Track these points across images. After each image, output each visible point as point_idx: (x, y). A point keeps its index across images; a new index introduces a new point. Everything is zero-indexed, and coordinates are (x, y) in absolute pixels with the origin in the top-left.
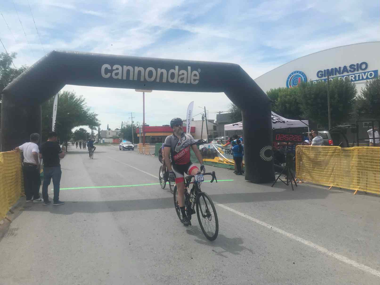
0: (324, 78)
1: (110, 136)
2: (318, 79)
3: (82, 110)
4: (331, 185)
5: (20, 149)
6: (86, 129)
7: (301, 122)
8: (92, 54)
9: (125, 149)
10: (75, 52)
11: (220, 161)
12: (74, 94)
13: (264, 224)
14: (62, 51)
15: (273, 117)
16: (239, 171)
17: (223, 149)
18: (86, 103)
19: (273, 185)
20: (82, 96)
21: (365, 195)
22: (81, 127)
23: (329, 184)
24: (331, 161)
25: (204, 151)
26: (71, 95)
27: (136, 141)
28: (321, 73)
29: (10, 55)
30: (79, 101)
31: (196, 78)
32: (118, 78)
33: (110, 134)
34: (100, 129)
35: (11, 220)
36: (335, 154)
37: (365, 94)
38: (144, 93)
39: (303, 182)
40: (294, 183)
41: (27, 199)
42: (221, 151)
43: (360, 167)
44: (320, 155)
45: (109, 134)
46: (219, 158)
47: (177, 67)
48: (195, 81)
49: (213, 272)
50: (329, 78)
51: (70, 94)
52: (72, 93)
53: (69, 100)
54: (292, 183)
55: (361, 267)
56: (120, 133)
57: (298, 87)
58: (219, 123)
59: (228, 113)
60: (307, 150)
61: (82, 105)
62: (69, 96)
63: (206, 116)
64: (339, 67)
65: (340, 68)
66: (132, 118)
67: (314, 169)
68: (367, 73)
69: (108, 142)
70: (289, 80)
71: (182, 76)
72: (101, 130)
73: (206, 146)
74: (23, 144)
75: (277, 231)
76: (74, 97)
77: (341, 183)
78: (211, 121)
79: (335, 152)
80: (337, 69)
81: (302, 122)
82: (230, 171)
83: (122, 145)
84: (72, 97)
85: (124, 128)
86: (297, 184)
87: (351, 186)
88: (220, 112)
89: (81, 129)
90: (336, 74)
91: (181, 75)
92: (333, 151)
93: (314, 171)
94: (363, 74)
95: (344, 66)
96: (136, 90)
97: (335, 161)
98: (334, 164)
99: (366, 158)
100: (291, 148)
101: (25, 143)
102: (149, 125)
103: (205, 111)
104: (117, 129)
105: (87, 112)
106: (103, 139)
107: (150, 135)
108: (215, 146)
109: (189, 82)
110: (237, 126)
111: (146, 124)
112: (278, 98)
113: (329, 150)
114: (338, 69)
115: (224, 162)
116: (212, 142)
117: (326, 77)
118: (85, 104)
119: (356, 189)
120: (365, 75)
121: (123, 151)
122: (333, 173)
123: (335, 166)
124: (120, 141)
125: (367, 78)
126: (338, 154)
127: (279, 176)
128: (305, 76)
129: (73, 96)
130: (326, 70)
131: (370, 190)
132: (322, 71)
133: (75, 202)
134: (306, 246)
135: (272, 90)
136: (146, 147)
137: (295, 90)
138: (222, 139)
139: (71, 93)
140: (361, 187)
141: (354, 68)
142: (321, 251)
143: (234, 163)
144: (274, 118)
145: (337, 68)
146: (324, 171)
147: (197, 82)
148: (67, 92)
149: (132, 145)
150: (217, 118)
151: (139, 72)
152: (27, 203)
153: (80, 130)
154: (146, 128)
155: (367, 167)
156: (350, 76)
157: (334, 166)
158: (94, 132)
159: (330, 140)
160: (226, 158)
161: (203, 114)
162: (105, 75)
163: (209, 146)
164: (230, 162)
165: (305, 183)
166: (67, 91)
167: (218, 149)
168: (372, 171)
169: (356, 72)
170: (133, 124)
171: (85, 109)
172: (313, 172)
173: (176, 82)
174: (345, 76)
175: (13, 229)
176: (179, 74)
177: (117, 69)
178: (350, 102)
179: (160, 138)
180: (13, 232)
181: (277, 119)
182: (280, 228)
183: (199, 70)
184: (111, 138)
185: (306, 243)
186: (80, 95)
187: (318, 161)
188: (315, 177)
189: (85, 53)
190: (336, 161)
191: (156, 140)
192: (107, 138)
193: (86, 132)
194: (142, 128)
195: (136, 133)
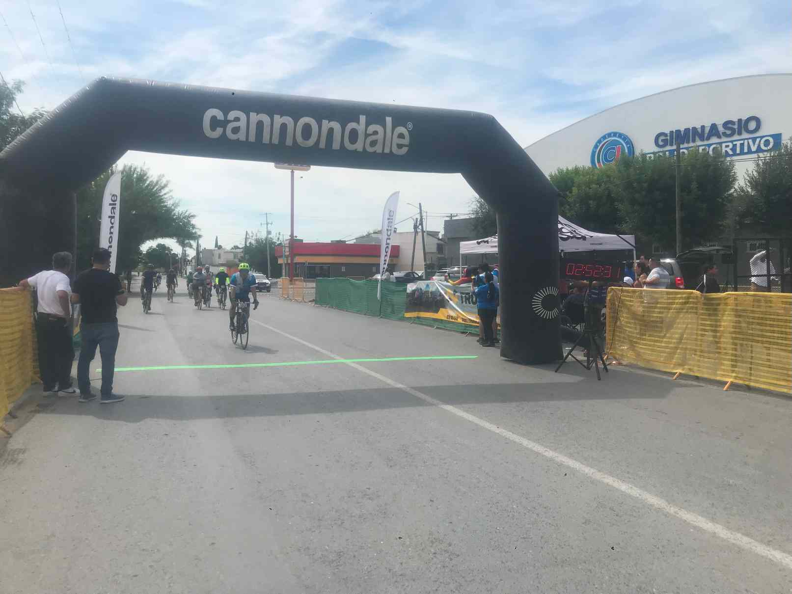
1: (222, 261)
2: (656, 149)
3: (162, 204)
4: (679, 371)
5: (30, 283)
6: (170, 247)
7: (620, 238)
8: (183, 87)
10: (147, 82)
11: (449, 316)
12: (147, 171)
13: (537, 448)
14: (120, 79)
15: (562, 228)
16: (488, 338)
17: (456, 292)
18: (171, 191)
19: (559, 367)
20: (163, 176)
21: (745, 391)
22: (160, 241)
23: (673, 368)
24: (678, 321)
25: (416, 296)
26: (140, 174)
27: (276, 272)
29: (10, 86)
30: (157, 187)
31: (402, 141)
32: (239, 138)
33: (222, 257)
34: (200, 246)
35: (11, 432)
36: (688, 305)
37: (754, 183)
38: (292, 172)
39: (620, 364)
40: (601, 366)
41: (45, 390)
42: (452, 297)
43: (739, 333)
44: (656, 308)
45: (219, 257)
46: (448, 312)
47: (363, 119)
48: (401, 148)
49: (431, 544)
50: (681, 147)
51: (138, 172)
52: (141, 168)
53: (135, 184)
54: (597, 365)
55: (735, 539)
56: (242, 255)
57: (615, 167)
58: (449, 239)
59: (468, 218)
60: (631, 297)
61: (163, 196)
62: (135, 175)
63: (421, 224)
64: (701, 126)
66: (267, 224)
67: (644, 337)
68: (758, 140)
70: (596, 151)
71: (374, 138)
72: (202, 248)
73: (422, 285)
74: (37, 275)
75: (564, 462)
76: (145, 178)
77: (699, 367)
78: (434, 234)
79: (688, 302)
81: (622, 239)
82: (470, 338)
84: (142, 178)
85: (250, 246)
86: (608, 367)
87: (718, 372)
88: (451, 214)
89: (162, 247)
90: (694, 141)
91: (371, 135)
92: (684, 301)
93: (642, 342)
94: (750, 141)
95: (712, 124)
96: (278, 165)
97: (686, 321)
98: (685, 326)
99: (751, 315)
100: (597, 292)
101: (41, 271)
102: (302, 240)
103: (421, 213)
104: (236, 247)
105: (174, 210)
107: (304, 262)
108: (439, 286)
109: (387, 151)
110: (486, 244)
111: (296, 237)
112: (573, 188)
113: (675, 298)
114: (699, 130)
115: (457, 320)
116: (434, 277)
117: (674, 147)
118: (168, 193)
119: (730, 380)
120: (754, 143)
122: (680, 346)
123: (687, 331)
125: (759, 150)
126: (695, 306)
127: (571, 351)
128: (630, 143)
129: (145, 175)
130: (674, 131)
131: (757, 381)
132: (667, 134)
133: (146, 397)
134: (624, 494)
135: (561, 171)
136: (295, 286)
137: (609, 173)
138: (455, 271)
139: (139, 170)
140: (740, 375)
141: (732, 128)
142: (654, 505)
143: (477, 321)
144: (564, 230)
145: (697, 127)
146: (661, 342)
147: (405, 150)
148: (131, 166)
149: (267, 281)
150: (445, 228)
151: (284, 127)
152: (44, 397)
153: (158, 249)
154: (296, 246)
155: (752, 335)
156: (724, 145)
157: (685, 332)
158: (186, 252)
159: (679, 278)
160: (463, 311)
161: (417, 219)
162: (211, 131)
163: (428, 286)
164: (470, 319)
165: (624, 365)
166: (130, 164)
167: (445, 293)
168: (762, 342)
169: (736, 137)
170: (270, 236)
171: (169, 203)
172: (639, 344)
173: (361, 150)
174: (715, 144)
175: (15, 450)
176: (368, 132)
177: (237, 119)
178: (723, 199)
179: (325, 267)
180: (15, 456)
181: (570, 232)
182: (571, 456)
183: (410, 125)
185: (624, 487)
187: (652, 319)
188: (644, 353)
189: (169, 84)
190: (689, 321)
191: (318, 271)
192: (214, 266)
193: (170, 252)
194: (288, 245)
195: (276, 257)
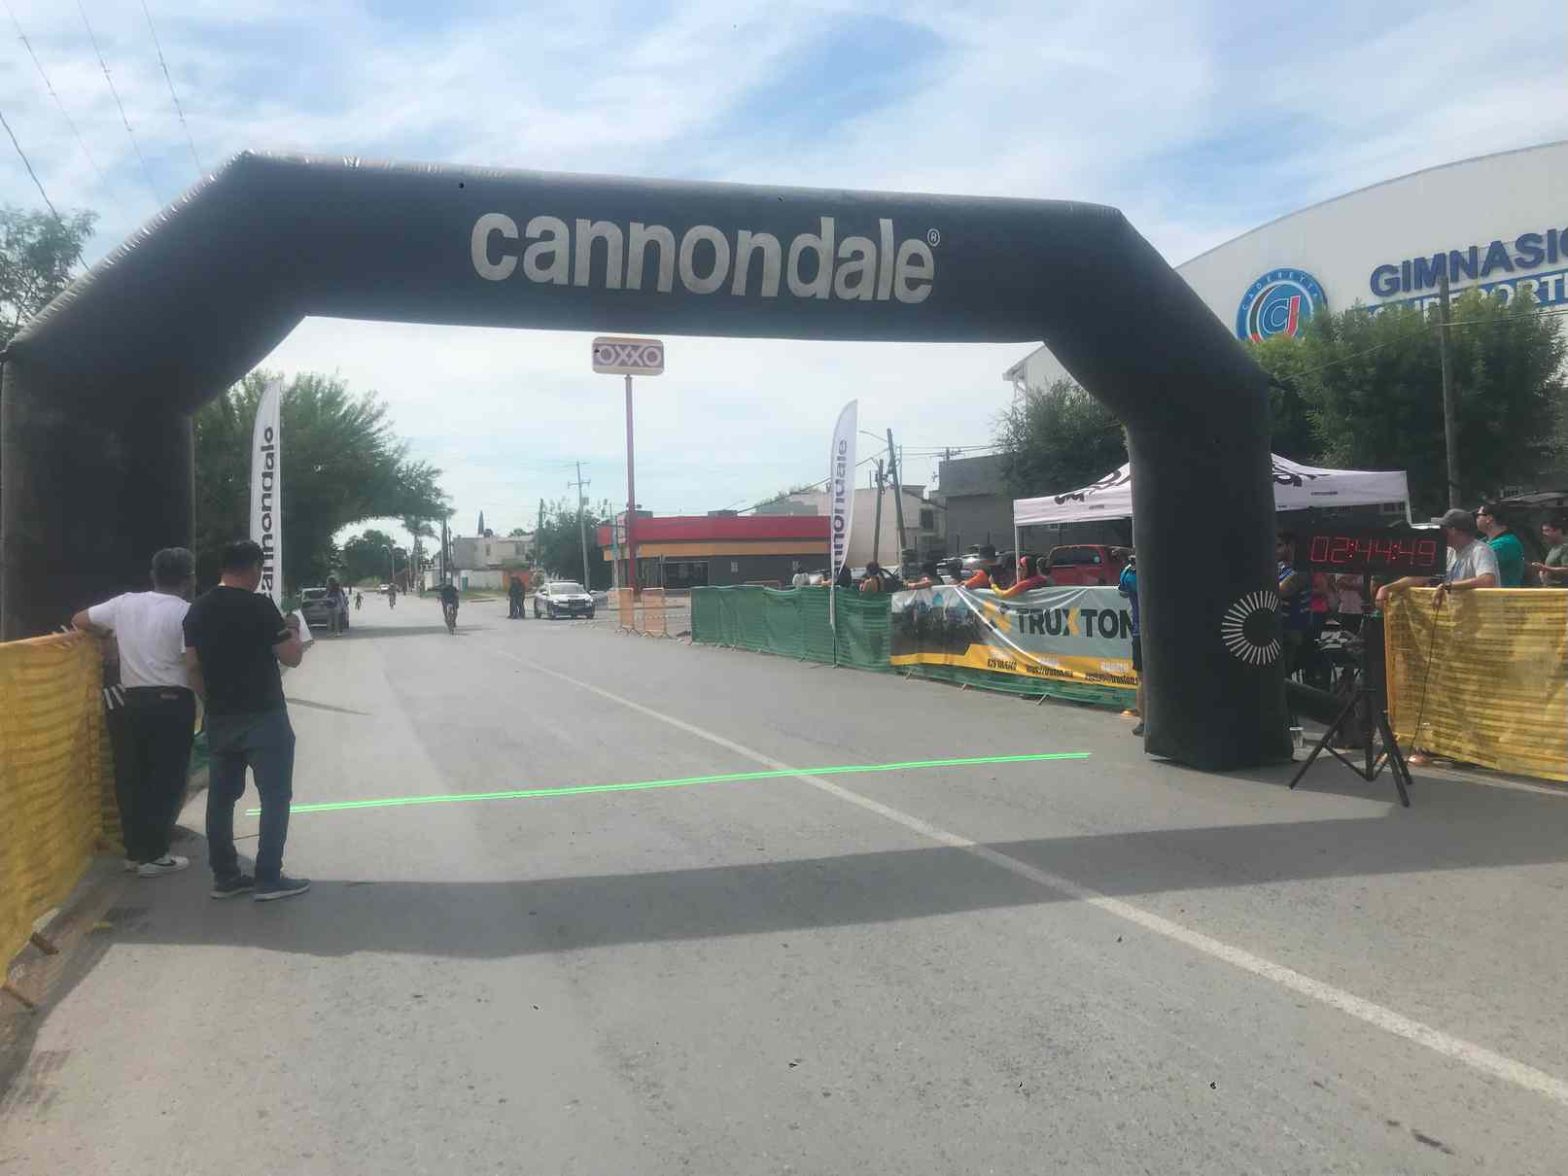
0: (1401, 295)
1: (493, 560)
3: (374, 451)
6: (390, 535)
9: (557, 612)
12: (343, 385)
18: (392, 423)
20: (376, 393)
22: (374, 524)
26: (330, 392)
27: (600, 579)
28: (1387, 276)
30: (364, 416)
33: (492, 550)
34: (450, 532)
38: (629, 380)
45: (488, 553)
51: (325, 388)
52: (331, 380)
53: (320, 412)
56: (532, 544)
58: (950, 499)
59: (991, 454)
61: (375, 433)
62: (319, 395)
63: (893, 471)
64: (1470, 248)
65: (1474, 250)
66: (580, 487)
69: (484, 586)
70: (1247, 310)
71: (854, 266)
72: (454, 535)
76: (339, 399)
78: (915, 491)
80: (1464, 260)
83: (544, 597)
84: (332, 399)
85: (548, 528)
88: (948, 451)
89: (369, 534)
90: (1455, 279)
95: (1492, 243)
102: (651, 513)
103: (891, 448)
104: (519, 532)
105: (397, 461)
106: (463, 574)
107: (657, 556)
109: (883, 295)
111: (639, 506)
114: (1467, 257)
118: (386, 427)
121: (549, 621)
124: (532, 580)
128: (1317, 288)
129: (341, 392)
130: (1413, 261)
132: (1396, 267)
136: (646, 605)
139: (326, 384)
141: (1539, 249)
145: (1460, 251)
148: (310, 378)
149: (586, 596)
150: (940, 479)
153: (366, 540)
154: (640, 525)
156: (1518, 284)
158: (423, 546)
161: (881, 461)
166: (309, 375)
169: (1546, 267)
170: (586, 508)
171: (387, 449)
173: (825, 295)
174: (1501, 283)
179: (697, 564)
183: (934, 236)
184: (494, 568)
186: (367, 391)
191: (687, 573)
192: (479, 570)
193: (391, 546)
194: (623, 524)
195: (600, 548)
